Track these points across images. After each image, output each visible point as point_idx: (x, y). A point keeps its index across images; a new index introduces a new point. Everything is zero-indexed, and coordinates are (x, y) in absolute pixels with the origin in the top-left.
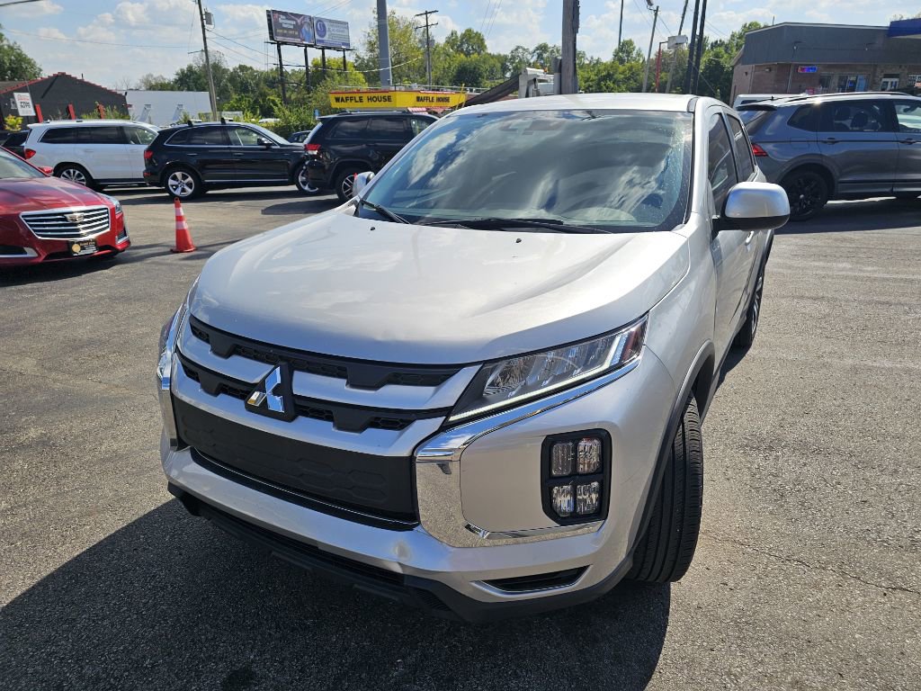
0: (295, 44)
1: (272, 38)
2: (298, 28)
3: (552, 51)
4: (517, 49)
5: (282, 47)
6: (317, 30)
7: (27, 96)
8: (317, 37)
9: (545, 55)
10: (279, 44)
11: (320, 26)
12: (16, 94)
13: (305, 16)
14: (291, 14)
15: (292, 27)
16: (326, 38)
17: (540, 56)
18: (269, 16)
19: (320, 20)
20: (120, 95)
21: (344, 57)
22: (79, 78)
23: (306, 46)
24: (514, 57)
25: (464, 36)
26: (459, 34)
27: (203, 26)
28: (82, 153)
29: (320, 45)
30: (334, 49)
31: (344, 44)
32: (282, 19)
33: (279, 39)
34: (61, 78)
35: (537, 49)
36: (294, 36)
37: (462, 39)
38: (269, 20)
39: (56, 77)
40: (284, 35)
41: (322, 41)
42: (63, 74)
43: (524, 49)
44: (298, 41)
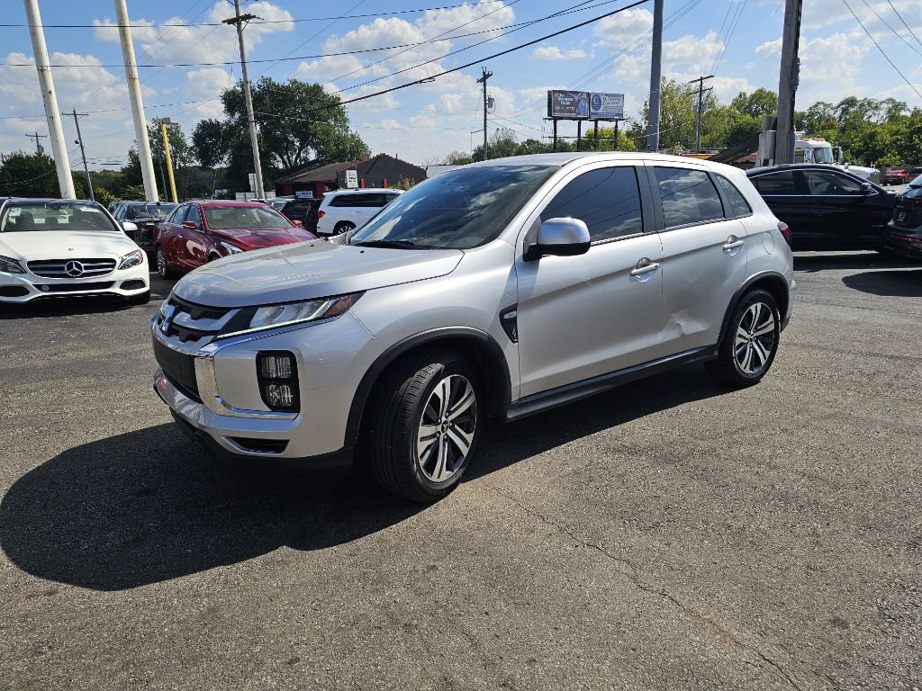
0: (570, 119)
1: (550, 114)
2: (575, 104)
3: (862, 105)
4: (816, 106)
5: (559, 122)
6: (593, 104)
7: (354, 173)
8: (592, 110)
9: (851, 110)
10: (556, 120)
11: (594, 100)
12: (347, 172)
13: (582, 93)
14: (570, 92)
15: (568, 103)
16: (600, 111)
17: (845, 111)
18: (549, 95)
19: (596, 95)
20: (423, 170)
21: (616, 126)
22: (395, 157)
23: (580, 119)
24: (812, 114)
25: (753, 96)
26: (748, 95)
27: (485, 110)
28: (355, 214)
29: (593, 118)
30: (607, 120)
31: (617, 115)
32: (560, 98)
33: (557, 115)
34: (383, 157)
35: (842, 103)
36: (570, 111)
37: (751, 100)
38: (550, 100)
39: (378, 157)
40: (561, 111)
41: (597, 114)
42: (384, 154)
43: (825, 105)
44: (573, 115)
